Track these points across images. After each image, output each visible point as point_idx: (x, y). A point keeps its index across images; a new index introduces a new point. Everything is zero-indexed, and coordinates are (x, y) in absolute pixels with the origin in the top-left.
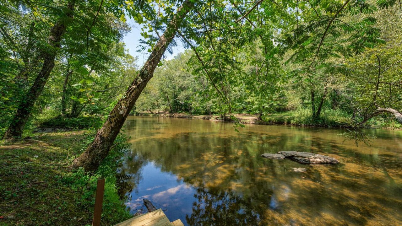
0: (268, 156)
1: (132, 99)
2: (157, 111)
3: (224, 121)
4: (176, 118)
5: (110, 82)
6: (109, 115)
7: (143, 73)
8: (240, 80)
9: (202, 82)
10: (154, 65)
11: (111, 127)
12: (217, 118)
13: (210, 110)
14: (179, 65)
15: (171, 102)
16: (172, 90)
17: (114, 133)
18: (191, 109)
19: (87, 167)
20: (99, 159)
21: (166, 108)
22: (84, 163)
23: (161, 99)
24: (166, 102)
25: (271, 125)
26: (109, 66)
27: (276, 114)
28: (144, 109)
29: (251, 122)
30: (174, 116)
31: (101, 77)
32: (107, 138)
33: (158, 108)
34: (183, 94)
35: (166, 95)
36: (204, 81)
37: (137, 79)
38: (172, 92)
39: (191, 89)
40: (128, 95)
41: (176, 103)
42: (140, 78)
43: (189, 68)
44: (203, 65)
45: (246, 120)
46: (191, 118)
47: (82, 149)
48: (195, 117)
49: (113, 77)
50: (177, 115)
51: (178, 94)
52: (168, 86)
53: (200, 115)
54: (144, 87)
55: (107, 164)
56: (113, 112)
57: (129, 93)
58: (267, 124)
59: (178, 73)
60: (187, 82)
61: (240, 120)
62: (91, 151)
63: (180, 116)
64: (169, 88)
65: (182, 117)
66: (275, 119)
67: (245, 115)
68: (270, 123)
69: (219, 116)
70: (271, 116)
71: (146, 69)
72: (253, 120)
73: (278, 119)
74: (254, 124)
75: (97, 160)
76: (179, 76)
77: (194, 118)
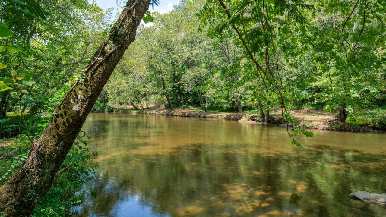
0: (364, 197)
1: (96, 82)
2: (144, 104)
3: (266, 123)
4: (178, 117)
5: (64, 54)
6: (54, 113)
7: (117, 32)
8: (303, 43)
9: (225, 52)
10: (137, 17)
11: (58, 134)
12: (252, 119)
13: (239, 103)
14: (182, 21)
15: (169, 88)
16: (170, 68)
17: (64, 146)
18: (205, 102)
19: (11, 210)
20: (35, 196)
21: (160, 99)
22: (6, 203)
23: (151, 83)
24: (161, 89)
25: (365, 131)
26: (61, 26)
27: (374, 111)
28: (123, 102)
29: (322, 126)
30: (175, 114)
31: (47, 47)
32: (51, 156)
33: (147, 100)
34: (189, 75)
35: (160, 76)
36: (228, 49)
37: (105, 45)
38: (171, 71)
39: (204, 65)
40: (90, 75)
41: (178, 91)
42: (110, 42)
43: (203, 24)
44: (229, 16)
45: (311, 121)
46: (205, 117)
47: (4, 177)
48: (212, 115)
49: (69, 45)
50: (178, 111)
51: (181, 74)
52: (162, 60)
53: (220, 111)
54: (118, 60)
55: (50, 206)
56: (62, 107)
57: (92, 71)
58: (356, 131)
59: (180, 37)
60: (198, 51)
61: (297, 121)
62: (20, 181)
63: (184, 113)
64: (165, 63)
65: (188, 116)
66: (373, 121)
67: (309, 112)
68: (363, 128)
69: (256, 113)
70: (365, 114)
71: (121, 26)
72: (325, 122)
73: (380, 120)
74: (327, 129)
75: (30, 197)
76: (183, 42)
77: (211, 117)
